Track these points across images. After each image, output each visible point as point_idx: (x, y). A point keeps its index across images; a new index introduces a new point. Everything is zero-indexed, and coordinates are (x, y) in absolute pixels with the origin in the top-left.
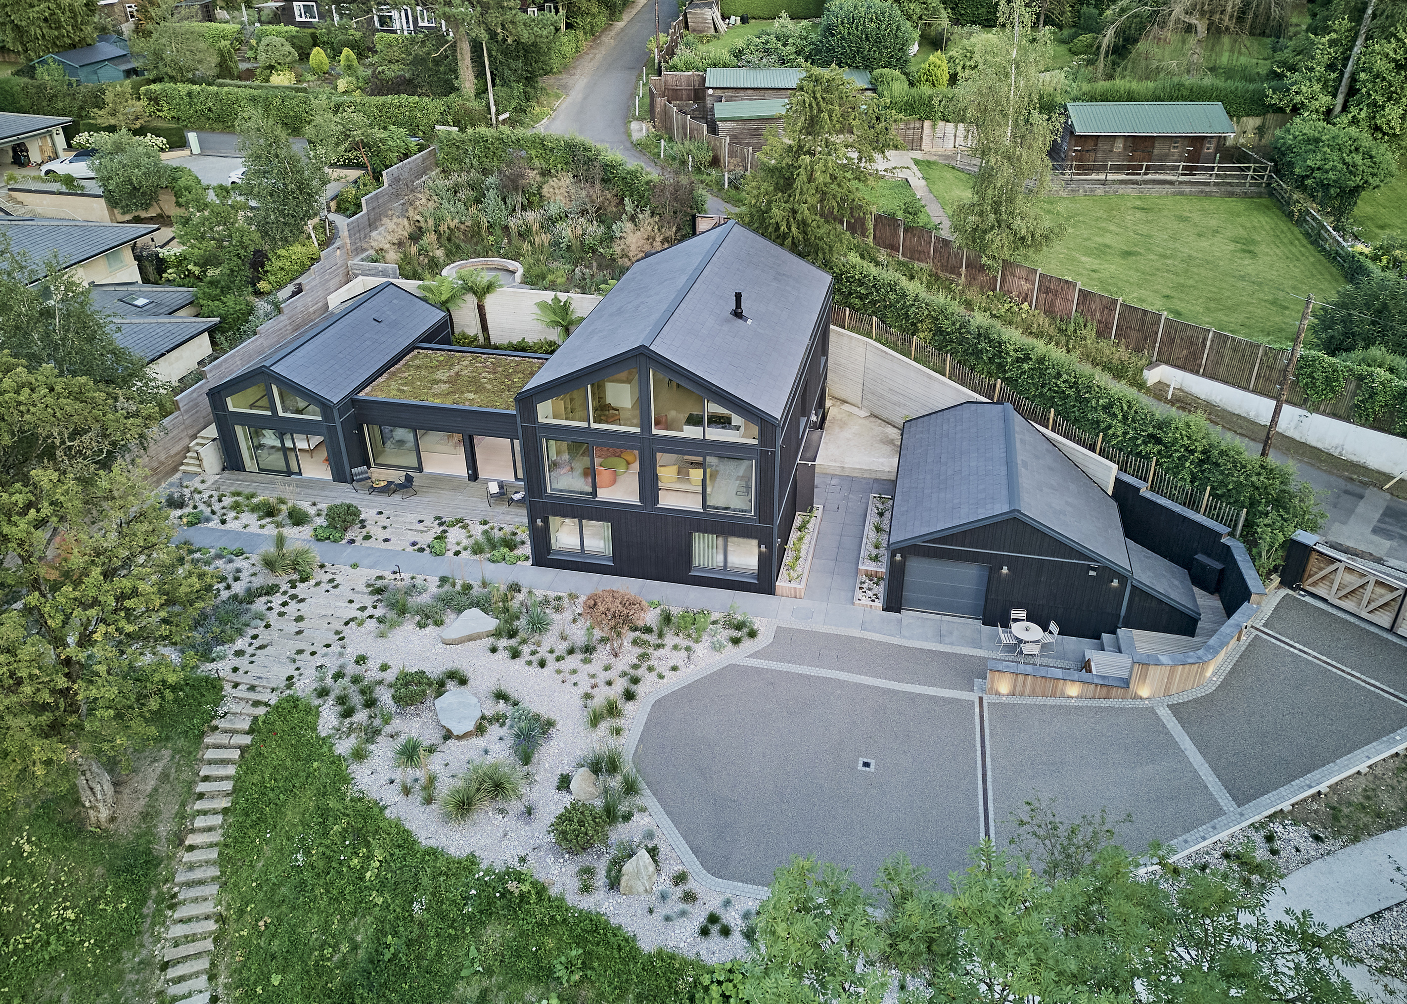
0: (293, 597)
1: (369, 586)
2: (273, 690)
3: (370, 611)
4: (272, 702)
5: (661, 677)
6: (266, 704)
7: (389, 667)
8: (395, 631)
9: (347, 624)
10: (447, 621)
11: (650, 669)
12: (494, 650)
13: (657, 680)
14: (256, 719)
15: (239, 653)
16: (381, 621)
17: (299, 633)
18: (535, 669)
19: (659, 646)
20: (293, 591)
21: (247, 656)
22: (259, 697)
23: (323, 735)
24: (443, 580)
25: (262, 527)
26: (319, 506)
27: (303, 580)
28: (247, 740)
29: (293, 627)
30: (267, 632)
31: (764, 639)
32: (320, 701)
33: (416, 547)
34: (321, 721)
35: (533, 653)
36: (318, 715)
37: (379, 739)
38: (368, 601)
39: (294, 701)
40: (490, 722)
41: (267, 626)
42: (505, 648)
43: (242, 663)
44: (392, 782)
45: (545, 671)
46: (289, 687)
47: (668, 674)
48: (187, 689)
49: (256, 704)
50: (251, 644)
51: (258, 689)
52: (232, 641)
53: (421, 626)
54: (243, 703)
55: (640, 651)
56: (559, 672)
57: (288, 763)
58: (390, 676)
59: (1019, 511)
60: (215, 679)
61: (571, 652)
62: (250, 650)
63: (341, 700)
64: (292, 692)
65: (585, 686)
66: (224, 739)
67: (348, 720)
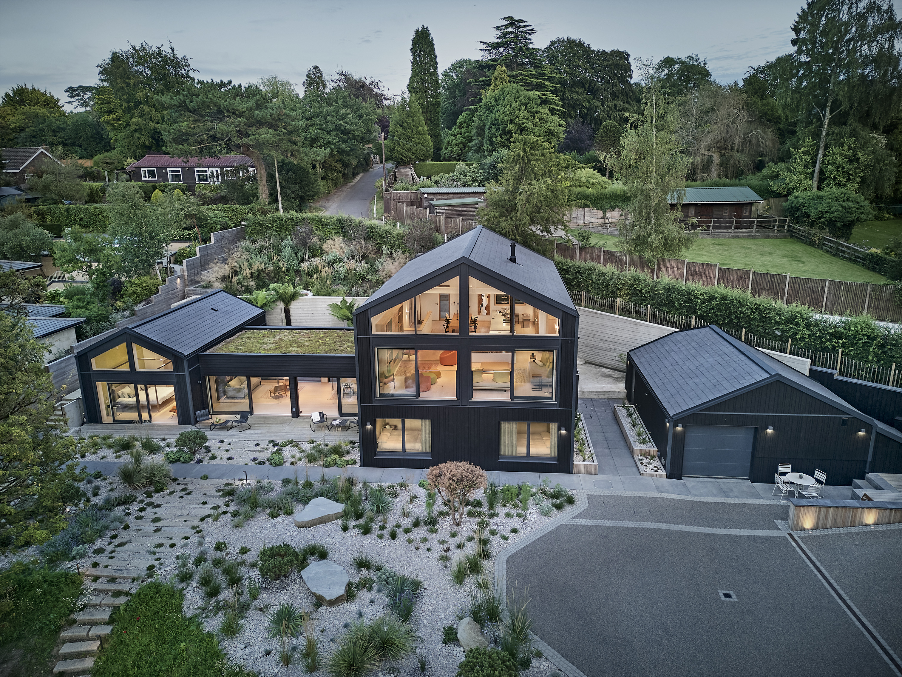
0: (150, 504)
1: (219, 491)
2: (134, 580)
3: (223, 508)
4: (134, 591)
5: (505, 538)
6: (127, 594)
7: (249, 550)
8: (249, 522)
9: (202, 520)
10: (295, 511)
11: (493, 533)
12: (345, 529)
13: (501, 541)
14: (117, 608)
15: (99, 551)
16: (235, 514)
17: (158, 530)
18: (387, 542)
19: (492, 516)
20: (149, 500)
21: (106, 553)
22: (120, 587)
23: (189, 615)
24: (286, 482)
25: (118, 457)
26: (168, 441)
27: (157, 491)
28: (106, 630)
29: (152, 527)
30: (125, 533)
31: (581, 504)
32: (184, 585)
33: (257, 462)
34: (186, 603)
35: (382, 528)
36: (182, 597)
37: (249, 613)
38: (221, 502)
39: (157, 588)
40: (358, 588)
41: (126, 527)
42: (355, 527)
43: (103, 559)
44: (268, 653)
45: (397, 542)
46: (150, 576)
47: (511, 536)
48: (45, 586)
49: (117, 594)
50: (110, 544)
51: (119, 580)
52: (92, 542)
53: (273, 516)
54: (102, 596)
55: (478, 520)
56: (410, 541)
57: (153, 647)
58: (252, 557)
59: (780, 375)
60: (74, 575)
61: (416, 524)
62: (110, 548)
63: (205, 582)
64: (153, 580)
65: (439, 550)
66: (82, 632)
67: (214, 599)
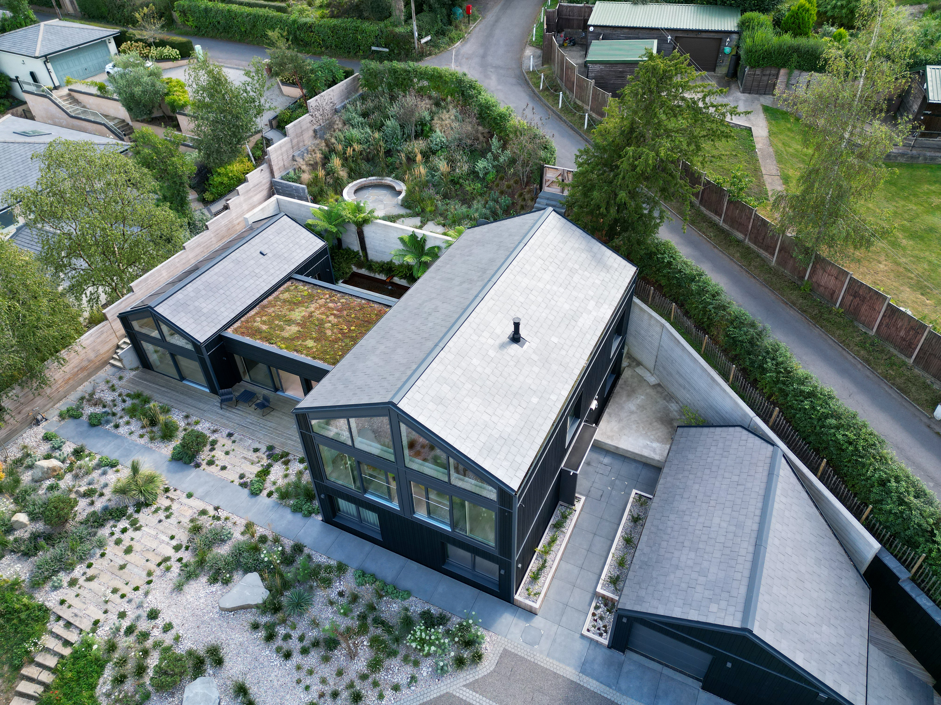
0: (134, 523)
1: (192, 520)
2: (81, 631)
3: (182, 552)
4: (76, 644)
5: (381, 696)
6: (72, 646)
7: (171, 627)
8: (192, 582)
9: (160, 564)
10: (234, 580)
11: (375, 684)
12: (256, 626)
13: (377, 699)
15: (73, 583)
16: (185, 566)
17: (122, 567)
18: (280, 660)
19: (393, 653)
20: (136, 516)
21: (77, 586)
22: (70, 636)
24: (248, 525)
25: (141, 436)
26: (190, 420)
27: (148, 503)
28: (51, 678)
29: (121, 559)
30: (100, 561)
31: (486, 666)
33: (242, 481)
35: (286, 638)
36: (101, 673)
38: (185, 539)
41: (103, 554)
42: (265, 626)
43: (71, 594)
45: (288, 663)
46: (92, 631)
47: (389, 694)
49: (66, 643)
50: (84, 574)
51: (71, 627)
52: (73, 566)
53: (212, 581)
55: (374, 656)
56: (298, 668)
58: (168, 639)
59: (751, 632)
60: (45, 609)
61: (317, 644)
62: (82, 580)
63: (121, 662)
64: (92, 638)
65: (314, 693)
66: (35, 672)
67: (120, 686)
